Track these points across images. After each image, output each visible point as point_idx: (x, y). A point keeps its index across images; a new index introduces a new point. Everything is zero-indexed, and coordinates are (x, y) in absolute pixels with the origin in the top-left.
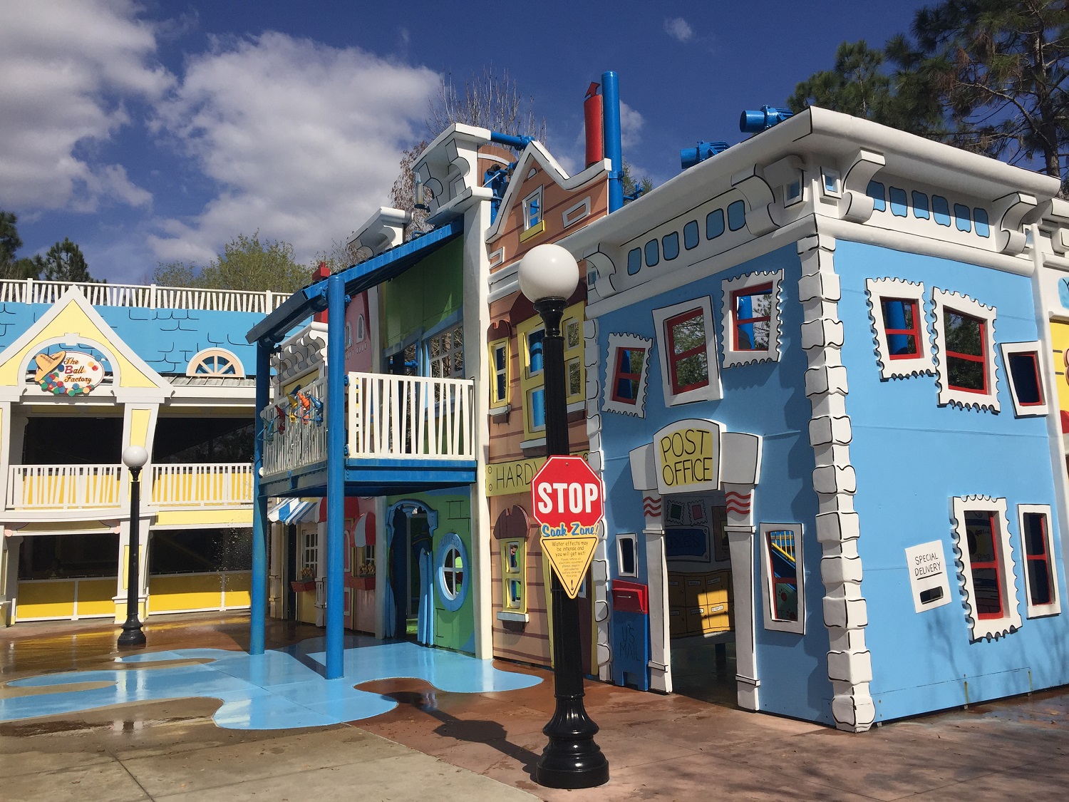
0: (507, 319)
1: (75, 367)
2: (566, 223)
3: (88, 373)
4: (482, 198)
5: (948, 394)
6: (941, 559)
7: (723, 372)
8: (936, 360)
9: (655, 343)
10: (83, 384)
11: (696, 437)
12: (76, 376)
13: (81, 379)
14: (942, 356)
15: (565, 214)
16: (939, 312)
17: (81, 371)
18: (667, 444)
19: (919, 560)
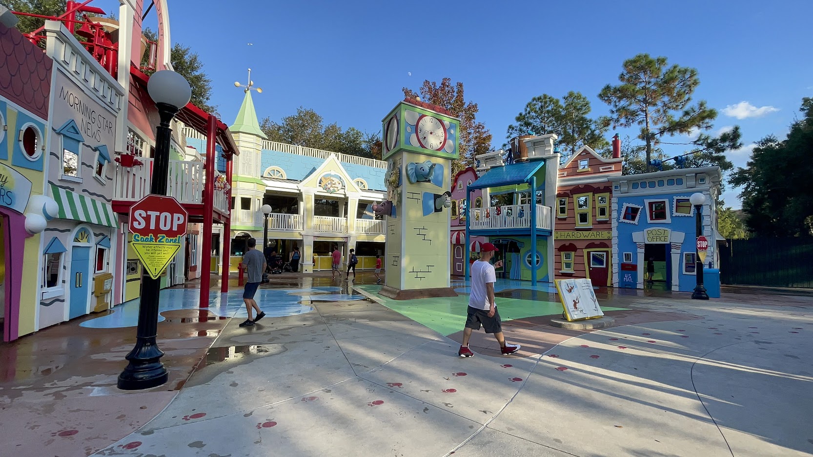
1: (333, 182)
2: (602, 170)
3: (337, 185)
4: (557, 156)
7: (672, 217)
9: (644, 207)
10: (336, 189)
11: (662, 231)
12: (333, 186)
13: (335, 187)
17: (335, 184)
18: (650, 232)
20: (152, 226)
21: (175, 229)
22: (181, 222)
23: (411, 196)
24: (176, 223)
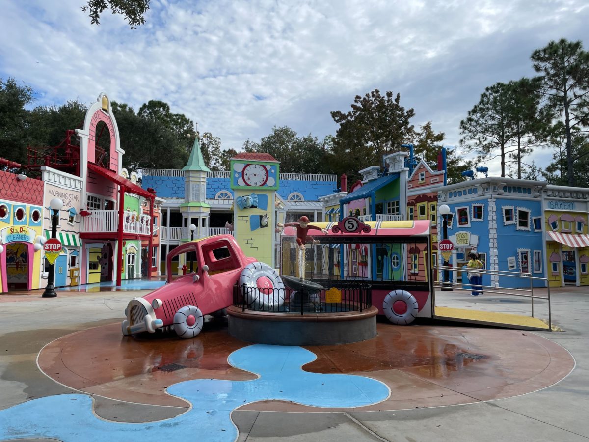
0: (414, 201)
2: (432, 182)
4: (406, 171)
5: (519, 228)
6: (515, 260)
7: (471, 222)
8: (516, 221)
9: (455, 214)
11: (465, 235)
14: (518, 221)
15: (431, 180)
16: (518, 211)
18: (458, 235)
19: (510, 260)
20: (51, 248)
21: (58, 249)
22: (60, 246)
23: (241, 218)
24: (58, 247)
